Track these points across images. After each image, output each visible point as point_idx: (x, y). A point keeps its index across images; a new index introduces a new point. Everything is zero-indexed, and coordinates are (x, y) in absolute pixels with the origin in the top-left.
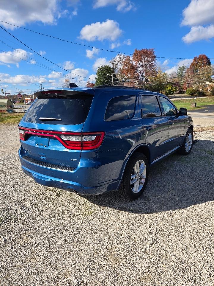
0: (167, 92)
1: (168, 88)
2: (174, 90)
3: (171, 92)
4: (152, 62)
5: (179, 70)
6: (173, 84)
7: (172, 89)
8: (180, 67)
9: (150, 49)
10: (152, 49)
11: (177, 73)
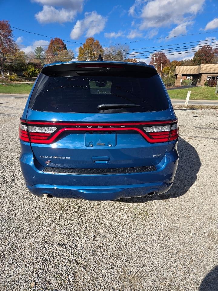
0: (31, 73)
1: (30, 69)
2: (37, 72)
3: (35, 73)
4: (8, 37)
5: (37, 50)
6: (35, 65)
7: (35, 71)
8: (37, 48)
9: (3, 21)
10: (7, 22)
11: (35, 54)
